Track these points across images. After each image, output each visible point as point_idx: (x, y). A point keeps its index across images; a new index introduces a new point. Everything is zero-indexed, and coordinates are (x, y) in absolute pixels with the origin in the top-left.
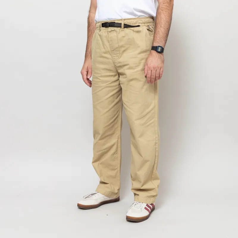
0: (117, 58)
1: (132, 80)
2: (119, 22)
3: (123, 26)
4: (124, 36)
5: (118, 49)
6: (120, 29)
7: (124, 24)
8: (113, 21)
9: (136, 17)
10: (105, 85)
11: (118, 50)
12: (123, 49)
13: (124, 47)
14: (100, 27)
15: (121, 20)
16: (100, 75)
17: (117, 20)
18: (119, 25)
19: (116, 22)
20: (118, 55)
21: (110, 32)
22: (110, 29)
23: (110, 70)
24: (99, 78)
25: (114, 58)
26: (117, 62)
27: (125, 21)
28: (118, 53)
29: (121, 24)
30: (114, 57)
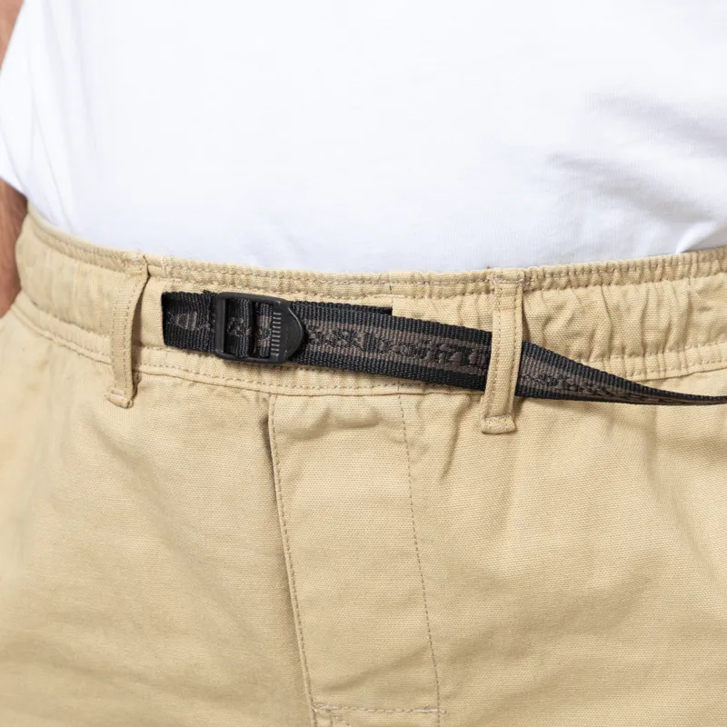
2: (447, 313)
5: (424, 674)
6: (460, 415)
7: (528, 348)
14: (137, 343)
15: (480, 284)
27: (537, 305)
29: (485, 338)
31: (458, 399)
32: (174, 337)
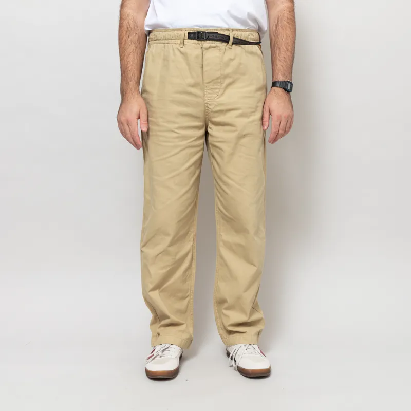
0: (215, 95)
1: (244, 136)
2: (226, 33)
3: (231, 40)
4: (232, 58)
5: (219, 80)
6: (226, 46)
7: (234, 38)
8: (213, 31)
9: (247, 28)
10: (185, 143)
11: (219, 83)
12: (227, 81)
13: (230, 77)
14: (184, 39)
15: (228, 30)
16: (176, 126)
17: (222, 29)
18: (224, 39)
19: (219, 33)
20: (217, 91)
21: (207, 49)
22: (207, 44)
23: (195, 117)
24: (176, 130)
25: (208, 96)
26: (214, 103)
27: (234, 33)
28: (219, 87)
29: (229, 37)
30: (209, 93)
31: (226, 44)
32: (189, 38)
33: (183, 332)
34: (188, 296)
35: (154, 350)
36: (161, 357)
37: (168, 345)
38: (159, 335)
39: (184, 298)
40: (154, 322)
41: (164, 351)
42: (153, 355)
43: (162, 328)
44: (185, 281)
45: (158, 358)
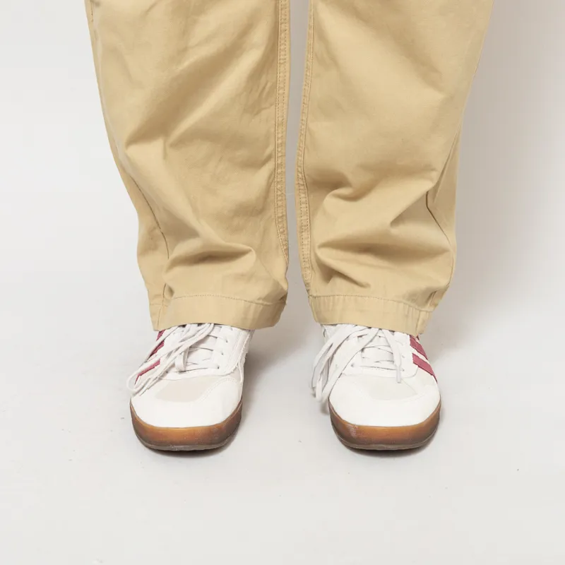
33: (248, 277)
34: (269, 158)
35: (161, 344)
36: (181, 372)
37: (206, 329)
38: (171, 291)
39: (254, 164)
40: (147, 247)
41: (191, 349)
42: (158, 363)
43: (179, 270)
44: (253, 109)
45: (173, 375)
